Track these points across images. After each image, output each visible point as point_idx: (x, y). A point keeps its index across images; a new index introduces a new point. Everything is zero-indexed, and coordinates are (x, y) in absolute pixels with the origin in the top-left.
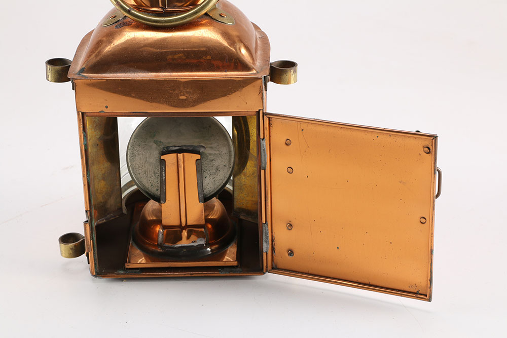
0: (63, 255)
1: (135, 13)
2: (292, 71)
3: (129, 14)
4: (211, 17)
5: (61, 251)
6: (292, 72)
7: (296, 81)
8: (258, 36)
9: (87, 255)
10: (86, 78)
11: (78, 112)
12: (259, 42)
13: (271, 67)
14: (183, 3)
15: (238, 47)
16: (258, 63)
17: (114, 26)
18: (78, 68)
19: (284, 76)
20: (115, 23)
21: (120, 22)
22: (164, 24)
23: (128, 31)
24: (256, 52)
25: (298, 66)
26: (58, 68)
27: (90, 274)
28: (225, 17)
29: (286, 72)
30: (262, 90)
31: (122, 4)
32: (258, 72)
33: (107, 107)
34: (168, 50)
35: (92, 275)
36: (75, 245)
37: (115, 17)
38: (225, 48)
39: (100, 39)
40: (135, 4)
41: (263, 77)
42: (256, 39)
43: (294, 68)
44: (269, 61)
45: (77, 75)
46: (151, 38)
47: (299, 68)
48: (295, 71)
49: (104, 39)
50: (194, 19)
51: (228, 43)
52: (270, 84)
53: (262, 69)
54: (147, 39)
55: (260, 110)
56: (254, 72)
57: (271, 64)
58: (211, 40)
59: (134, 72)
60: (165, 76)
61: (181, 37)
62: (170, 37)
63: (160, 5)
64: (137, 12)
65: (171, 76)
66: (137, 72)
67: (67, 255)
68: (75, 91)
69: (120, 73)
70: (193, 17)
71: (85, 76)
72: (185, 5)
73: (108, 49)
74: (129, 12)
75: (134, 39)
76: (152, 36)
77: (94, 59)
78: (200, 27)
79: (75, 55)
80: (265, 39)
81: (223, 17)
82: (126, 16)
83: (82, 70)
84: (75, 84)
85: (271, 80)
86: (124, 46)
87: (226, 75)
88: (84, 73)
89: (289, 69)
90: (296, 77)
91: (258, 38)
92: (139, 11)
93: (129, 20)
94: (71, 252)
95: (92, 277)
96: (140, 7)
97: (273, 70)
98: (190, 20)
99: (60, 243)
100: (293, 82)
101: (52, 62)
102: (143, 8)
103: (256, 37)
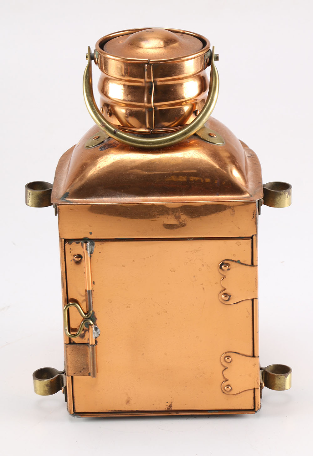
0: (38, 392)
1: (121, 134)
2: (287, 193)
3: (115, 135)
4: (200, 138)
5: (35, 388)
6: (287, 195)
7: (290, 204)
8: (247, 155)
9: (65, 392)
10: (71, 203)
11: (61, 239)
12: (248, 161)
13: (264, 190)
14: (170, 123)
15: (229, 169)
16: (251, 185)
17: (98, 148)
18: (61, 192)
19: (278, 199)
20: (99, 144)
21: (104, 144)
22: (151, 146)
23: (114, 153)
24: (247, 174)
25: (292, 188)
26: (38, 192)
27: (68, 413)
28: (215, 137)
29: (280, 195)
30: (256, 215)
31: (107, 125)
32: (251, 196)
33: (91, 233)
34: (156, 173)
35: (70, 414)
36: (51, 382)
37: (98, 138)
38: (216, 170)
39: (84, 161)
40: (120, 125)
41: (257, 201)
42: (246, 158)
43: (288, 190)
44: (261, 183)
45: (61, 201)
46: (138, 160)
47: (293, 190)
48: (289, 194)
49: (89, 161)
50: (183, 140)
51: (219, 165)
52: (264, 207)
53: (255, 193)
54: (134, 161)
55: (253, 236)
56: (247, 195)
57: (264, 186)
58: (201, 162)
59: (121, 196)
60: (153, 200)
61: (170, 159)
62: (159, 159)
63: (148, 125)
64: (121, 132)
65: (159, 200)
66: (124, 196)
67: (42, 392)
68: (59, 217)
69: (106, 197)
70: (182, 138)
71: (69, 201)
72: (173, 125)
73: (92, 172)
74: (114, 133)
75: (120, 162)
76: (138, 159)
77: (78, 184)
78: (189, 148)
79: (55, 177)
80: (254, 158)
81: (213, 137)
82: (110, 137)
83: (66, 195)
84: (59, 209)
85: (265, 203)
86: (111, 169)
87: (218, 199)
88: (68, 198)
89: (283, 191)
90: (290, 199)
91: (247, 157)
92: (124, 131)
93: (114, 141)
94: (46, 388)
95: (69, 415)
96: (126, 128)
97: (266, 192)
98: (179, 141)
99: (34, 379)
100: (288, 206)
101: (32, 186)
102: (129, 129)
103: (245, 155)
